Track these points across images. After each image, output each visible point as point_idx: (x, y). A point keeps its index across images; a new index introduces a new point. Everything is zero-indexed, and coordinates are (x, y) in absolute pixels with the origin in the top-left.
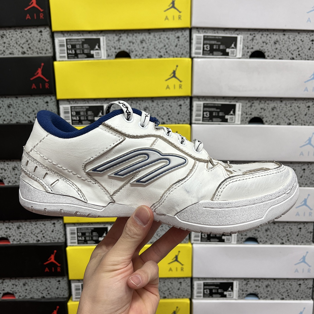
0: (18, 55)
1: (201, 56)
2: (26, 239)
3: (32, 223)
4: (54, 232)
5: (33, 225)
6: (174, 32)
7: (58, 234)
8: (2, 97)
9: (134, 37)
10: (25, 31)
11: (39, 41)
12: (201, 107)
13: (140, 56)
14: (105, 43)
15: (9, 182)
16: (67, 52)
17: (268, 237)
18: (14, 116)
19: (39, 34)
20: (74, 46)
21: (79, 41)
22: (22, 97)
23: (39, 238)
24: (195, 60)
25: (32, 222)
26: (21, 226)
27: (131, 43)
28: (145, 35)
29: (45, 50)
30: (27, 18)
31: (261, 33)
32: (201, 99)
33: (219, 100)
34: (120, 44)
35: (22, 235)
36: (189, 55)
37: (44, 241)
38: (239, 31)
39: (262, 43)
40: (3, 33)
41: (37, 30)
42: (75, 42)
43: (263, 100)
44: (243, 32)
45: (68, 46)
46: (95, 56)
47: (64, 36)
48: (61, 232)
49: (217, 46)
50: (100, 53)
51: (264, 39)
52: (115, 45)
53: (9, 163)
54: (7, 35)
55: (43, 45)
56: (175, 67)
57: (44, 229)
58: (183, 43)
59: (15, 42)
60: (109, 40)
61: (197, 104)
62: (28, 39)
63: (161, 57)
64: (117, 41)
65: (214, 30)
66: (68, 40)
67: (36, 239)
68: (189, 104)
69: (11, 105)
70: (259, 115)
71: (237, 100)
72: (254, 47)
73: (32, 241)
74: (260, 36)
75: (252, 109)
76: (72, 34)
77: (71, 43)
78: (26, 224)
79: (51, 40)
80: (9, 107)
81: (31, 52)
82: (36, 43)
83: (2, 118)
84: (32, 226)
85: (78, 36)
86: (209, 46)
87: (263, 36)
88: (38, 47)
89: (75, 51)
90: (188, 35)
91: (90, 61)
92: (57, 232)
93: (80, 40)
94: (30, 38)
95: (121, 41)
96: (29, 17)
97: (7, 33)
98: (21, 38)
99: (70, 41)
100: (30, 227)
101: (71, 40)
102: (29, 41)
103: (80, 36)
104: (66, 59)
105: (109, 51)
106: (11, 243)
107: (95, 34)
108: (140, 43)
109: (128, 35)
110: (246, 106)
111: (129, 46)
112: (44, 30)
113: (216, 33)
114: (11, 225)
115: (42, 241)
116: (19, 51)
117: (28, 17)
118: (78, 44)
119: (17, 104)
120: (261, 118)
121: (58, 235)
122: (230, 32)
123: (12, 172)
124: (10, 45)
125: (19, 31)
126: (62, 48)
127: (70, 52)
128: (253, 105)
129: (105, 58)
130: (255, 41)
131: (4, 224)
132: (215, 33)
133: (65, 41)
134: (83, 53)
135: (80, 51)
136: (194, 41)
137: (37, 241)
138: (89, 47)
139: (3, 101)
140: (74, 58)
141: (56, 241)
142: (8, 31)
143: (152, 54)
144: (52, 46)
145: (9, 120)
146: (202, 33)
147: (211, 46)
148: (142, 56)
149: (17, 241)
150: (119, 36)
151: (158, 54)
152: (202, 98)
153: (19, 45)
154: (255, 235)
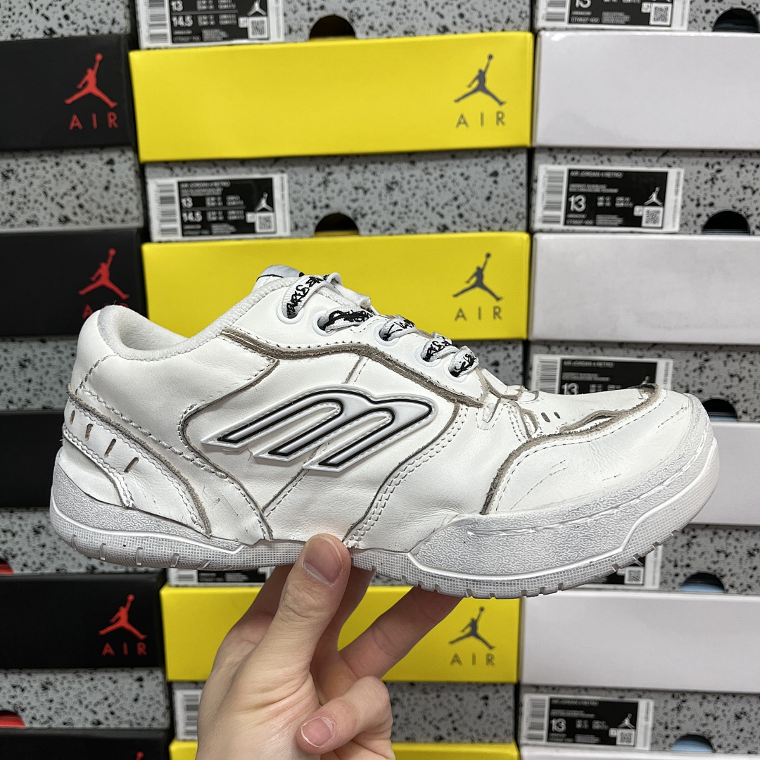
0: (50, 225)
1: (561, 226)
2: (64, 718)
3: (79, 676)
4: (141, 701)
5: (83, 682)
6: (482, 160)
7: (149, 706)
8: (4, 340)
9: (368, 174)
10: (69, 162)
11: (107, 188)
12: (555, 369)
13: (383, 228)
14: (286, 192)
15: (25, 565)
16: (182, 218)
17: (742, 735)
18: (36, 390)
19: (107, 168)
20: (199, 202)
21: (214, 187)
22: (56, 341)
23: (100, 717)
24: (540, 237)
25: (81, 674)
26: (51, 684)
27: (361, 191)
28: (399, 169)
29: (122, 212)
30: (72, 125)
31: (738, 161)
32: (554, 349)
33: (608, 351)
34: (329, 194)
35: (54, 705)
36: (524, 222)
37: (112, 723)
38: (674, 156)
39: (741, 190)
40: (8, 165)
41: (101, 159)
42: (204, 190)
43: (739, 354)
44: (685, 160)
45: (184, 201)
46: (258, 230)
47: (173, 174)
48: (158, 702)
49: (608, 199)
50: (272, 220)
51: (747, 178)
52: (315, 196)
53: (25, 515)
54: (20, 170)
55: (117, 198)
56: (484, 259)
57: (114, 692)
58: (507, 191)
59: (40, 191)
60: (297, 183)
61: (542, 361)
62: (76, 182)
63: (444, 229)
64: (319, 185)
65: (601, 155)
66: (186, 185)
67: (91, 717)
68: (520, 361)
69: (29, 360)
70: (726, 395)
71: (661, 352)
72: (716, 201)
73: (81, 721)
74: (737, 168)
75: (704, 375)
76: (193, 169)
77: (192, 191)
78: (64, 678)
79: (139, 185)
80: (22, 366)
81: (86, 217)
82: (96, 193)
83: (3, 394)
84: (81, 684)
85: (213, 174)
86: (583, 199)
87: (743, 170)
88: (102, 204)
89: (204, 214)
90: (524, 166)
91: (245, 241)
92: (148, 702)
93: (216, 184)
94: (82, 179)
95: (331, 185)
96: (79, 124)
97: (18, 166)
98: (57, 180)
99: (188, 188)
100: (76, 685)
101: (192, 185)
102: (80, 189)
103: (218, 172)
104: (179, 237)
105: (296, 212)
106: (27, 725)
107: (257, 166)
108: (384, 191)
109: (351, 168)
110: (687, 367)
111: (354, 201)
112: (120, 156)
113: (606, 162)
114: (25, 680)
115: (109, 725)
116: (52, 215)
117: (75, 122)
118: (210, 196)
119: (44, 358)
120: (731, 402)
121: (151, 711)
122: (647, 159)
123: (31, 539)
124: (28, 197)
125: (51, 161)
126: (168, 207)
127: (190, 217)
128: (707, 364)
129: (288, 233)
130: (719, 183)
131: (6, 677)
132: (602, 162)
133: (176, 188)
134: (226, 221)
135: (217, 215)
136: (541, 187)
137: (93, 723)
138: (241, 203)
139: (6, 351)
140: (201, 235)
141: (145, 725)
142: (21, 161)
143: (420, 223)
144: (140, 199)
145: (23, 402)
146: (564, 161)
147: (591, 198)
148: (390, 228)
149: (42, 720)
150: (327, 170)
151: (437, 221)
152: (559, 347)
153: (52, 199)
154: (703, 729)
